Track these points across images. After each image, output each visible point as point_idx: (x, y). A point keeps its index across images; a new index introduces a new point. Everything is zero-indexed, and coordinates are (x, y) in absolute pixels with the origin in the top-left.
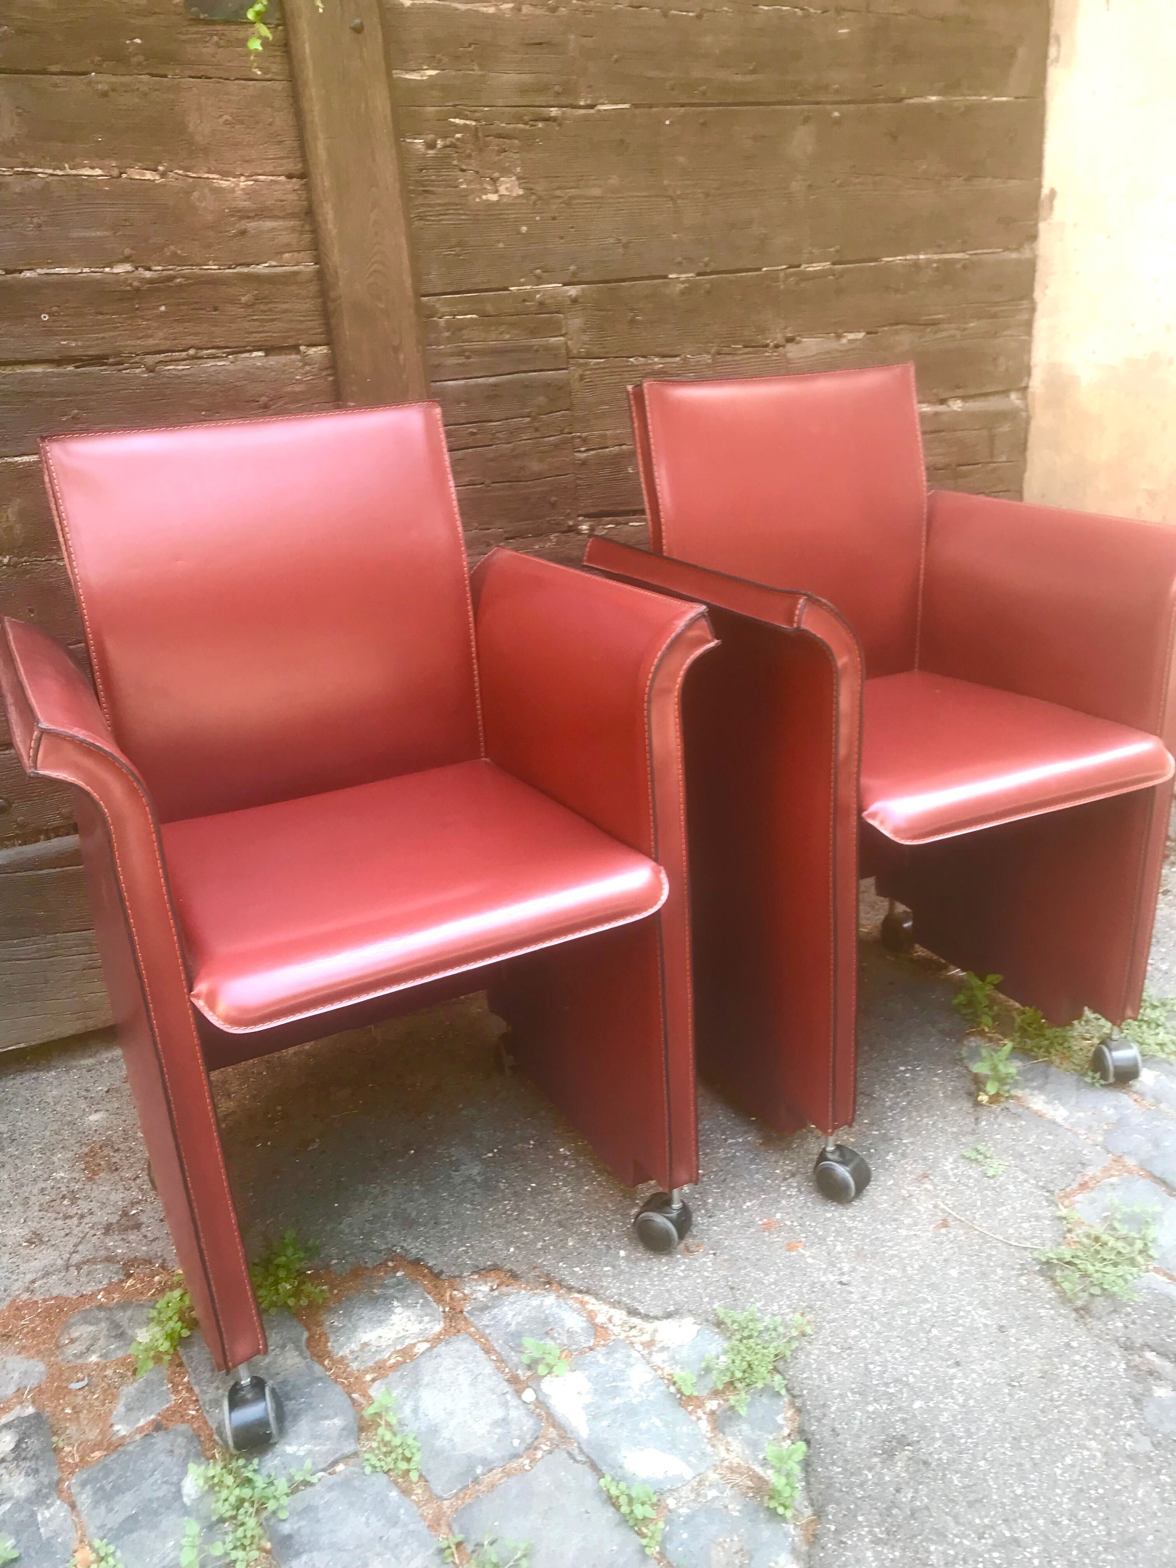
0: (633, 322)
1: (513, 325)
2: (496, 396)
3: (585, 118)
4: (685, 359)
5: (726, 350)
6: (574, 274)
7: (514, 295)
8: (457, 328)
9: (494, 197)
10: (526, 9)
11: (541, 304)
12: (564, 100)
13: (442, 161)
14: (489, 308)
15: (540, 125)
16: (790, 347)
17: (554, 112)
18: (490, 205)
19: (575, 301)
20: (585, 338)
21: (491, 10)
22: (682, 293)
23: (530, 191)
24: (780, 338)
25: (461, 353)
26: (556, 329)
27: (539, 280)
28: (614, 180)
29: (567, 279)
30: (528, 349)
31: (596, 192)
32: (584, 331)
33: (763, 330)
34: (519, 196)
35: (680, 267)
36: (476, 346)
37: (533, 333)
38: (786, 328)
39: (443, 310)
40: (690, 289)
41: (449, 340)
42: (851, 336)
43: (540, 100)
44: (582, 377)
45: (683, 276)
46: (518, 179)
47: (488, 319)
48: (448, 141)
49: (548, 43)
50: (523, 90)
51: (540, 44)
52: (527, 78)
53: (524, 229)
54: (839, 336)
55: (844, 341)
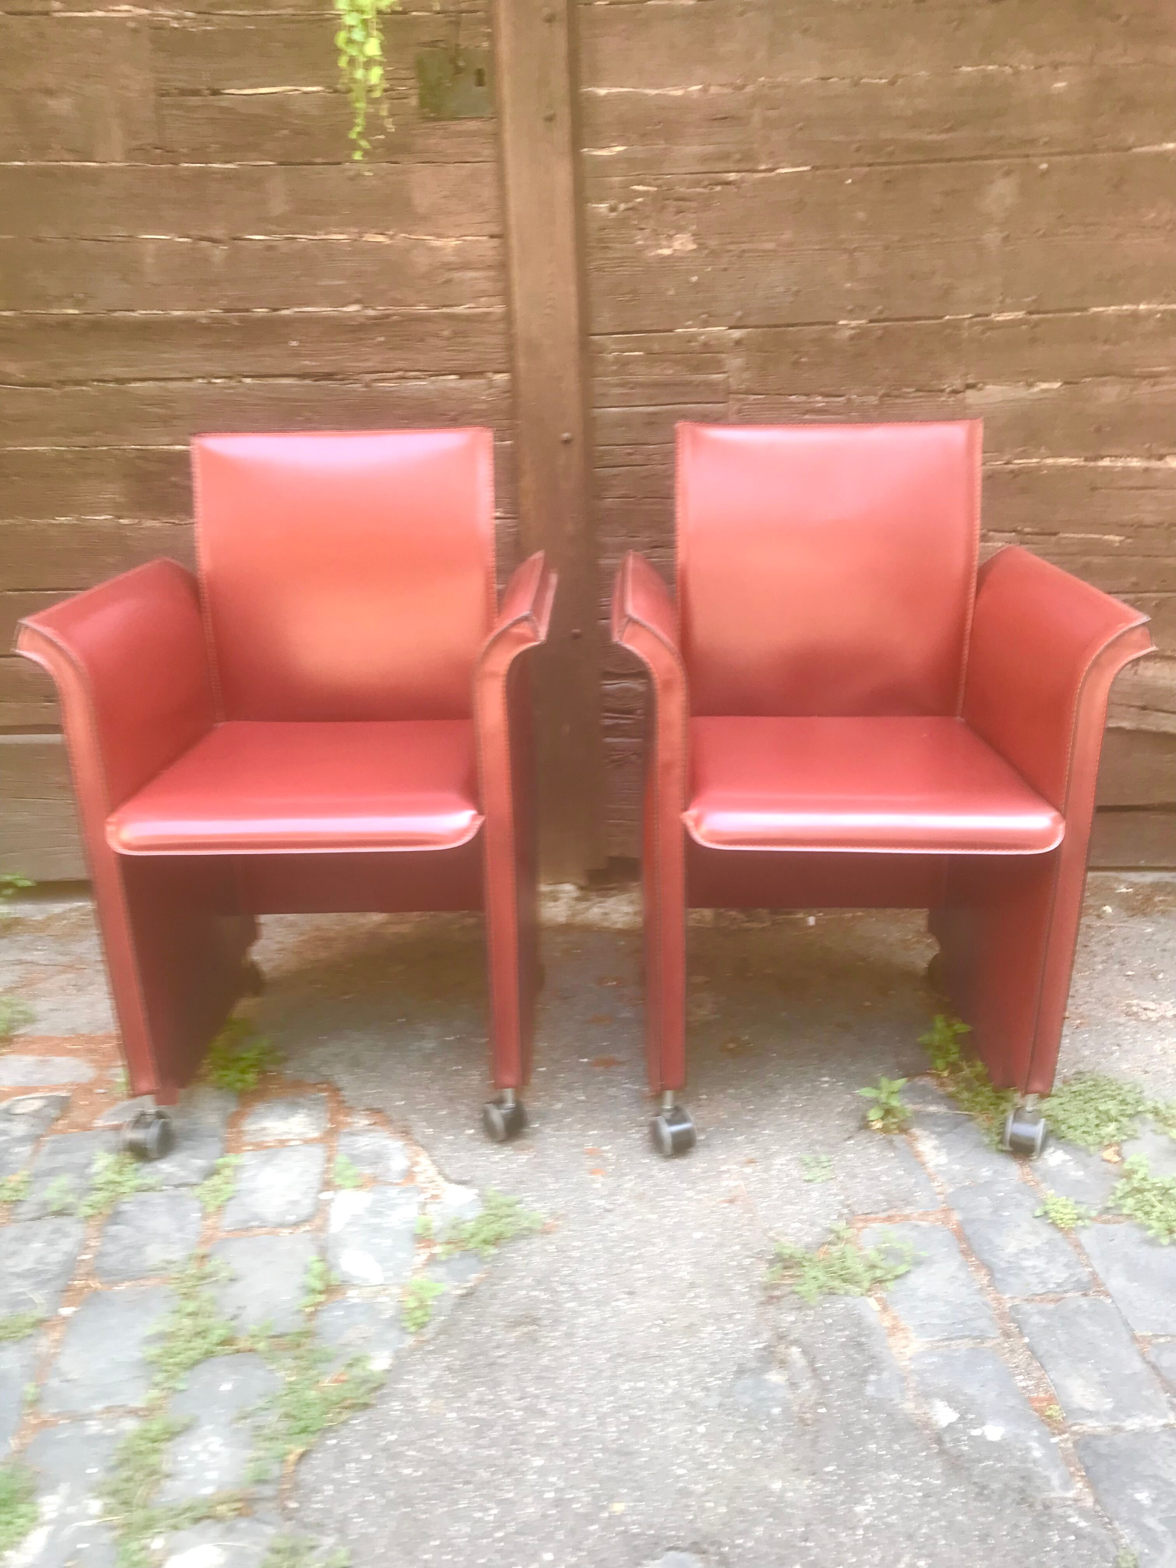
0: (796, 364)
1: (676, 362)
2: (653, 423)
3: (763, 181)
4: (849, 400)
5: (896, 393)
6: (740, 318)
7: (680, 336)
8: (624, 363)
9: (666, 252)
10: (713, 90)
11: (705, 344)
12: (743, 166)
13: (622, 222)
14: (656, 347)
15: (718, 188)
16: (970, 393)
17: (732, 176)
18: (664, 258)
19: (738, 343)
20: (746, 375)
21: (679, 93)
22: (852, 338)
23: (701, 247)
24: (958, 384)
25: (622, 385)
26: (718, 366)
27: (705, 324)
28: (788, 236)
29: (732, 324)
30: (689, 383)
31: (771, 246)
32: (747, 369)
33: (940, 376)
34: (694, 250)
35: (851, 314)
36: (641, 379)
37: (697, 369)
38: (967, 374)
39: (613, 347)
40: (861, 335)
41: (615, 373)
42: (1044, 386)
43: (721, 166)
44: (739, 411)
45: (854, 323)
46: (693, 235)
47: (652, 357)
48: (630, 205)
49: (732, 117)
50: (705, 159)
51: (726, 118)
52: (710, 149)
53: (694, 279)
54: (1030, 385)
55: (1035, 390)
